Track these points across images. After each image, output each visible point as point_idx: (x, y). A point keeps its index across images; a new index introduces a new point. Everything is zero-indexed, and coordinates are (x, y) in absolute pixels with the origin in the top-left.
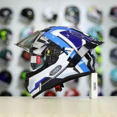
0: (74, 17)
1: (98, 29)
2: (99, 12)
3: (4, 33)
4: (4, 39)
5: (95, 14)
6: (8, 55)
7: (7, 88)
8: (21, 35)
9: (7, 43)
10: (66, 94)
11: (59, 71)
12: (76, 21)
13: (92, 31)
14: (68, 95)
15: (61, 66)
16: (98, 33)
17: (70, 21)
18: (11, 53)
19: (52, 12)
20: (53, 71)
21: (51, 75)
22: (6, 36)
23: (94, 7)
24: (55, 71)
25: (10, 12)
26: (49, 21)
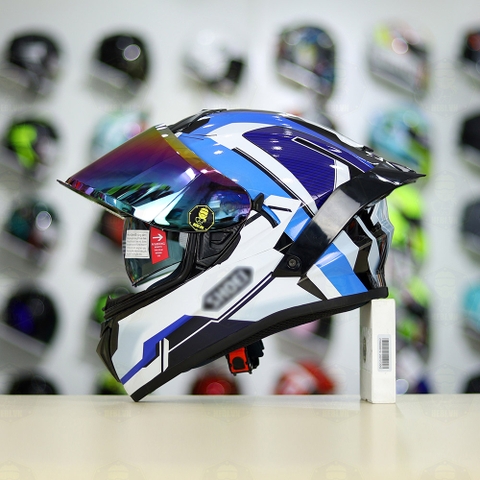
0: (315, 72)
1: (413, 118)
2: (416, 50)
3: (25, 137)
4: (25, 157)
5: (399, 58)
6: (44, 227)
7: (38, 359)
8: (96, 141)
9: (39, 176)
10: (281, 386)
11: (240, 289)
12: (322, 86)
13: (389, 125)
14: (290, 389)
15: (248, 272)
16: (413, 135)
17: (297, 87)
18: (54, 217)
19: (224, 50)
20: (217, 289)
21: (208, 306)
22: (35, 147)
23: (394, 29)
24: (224, 292)
25: (52, 48)
26: (211, 85)
